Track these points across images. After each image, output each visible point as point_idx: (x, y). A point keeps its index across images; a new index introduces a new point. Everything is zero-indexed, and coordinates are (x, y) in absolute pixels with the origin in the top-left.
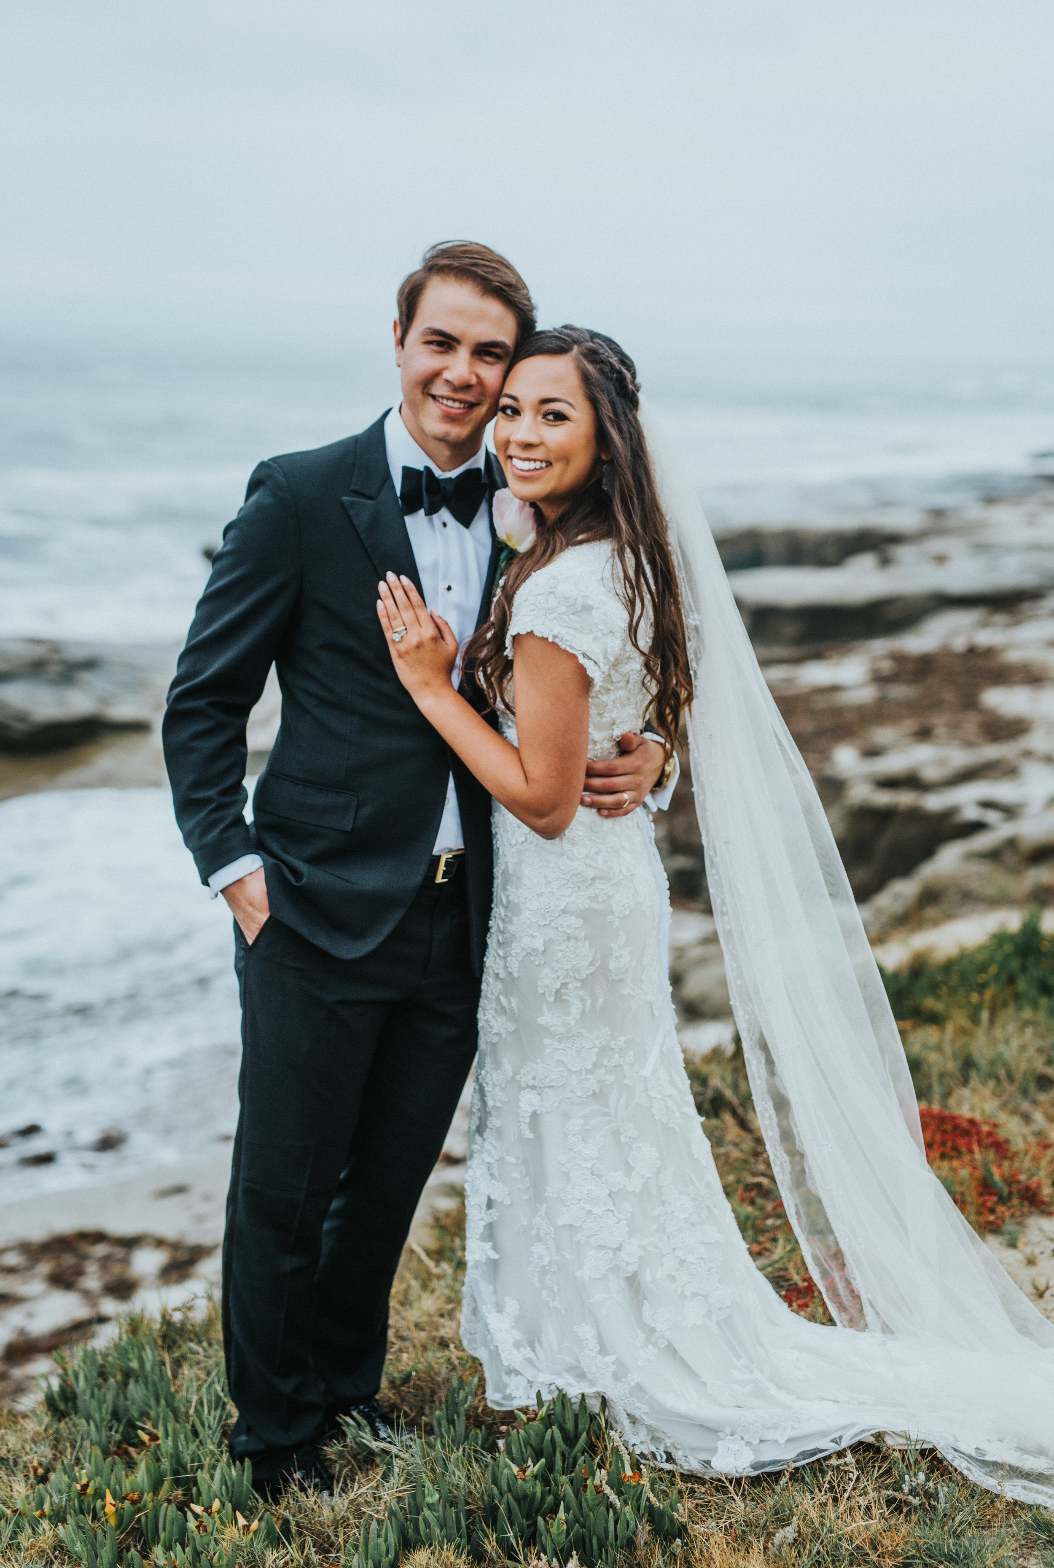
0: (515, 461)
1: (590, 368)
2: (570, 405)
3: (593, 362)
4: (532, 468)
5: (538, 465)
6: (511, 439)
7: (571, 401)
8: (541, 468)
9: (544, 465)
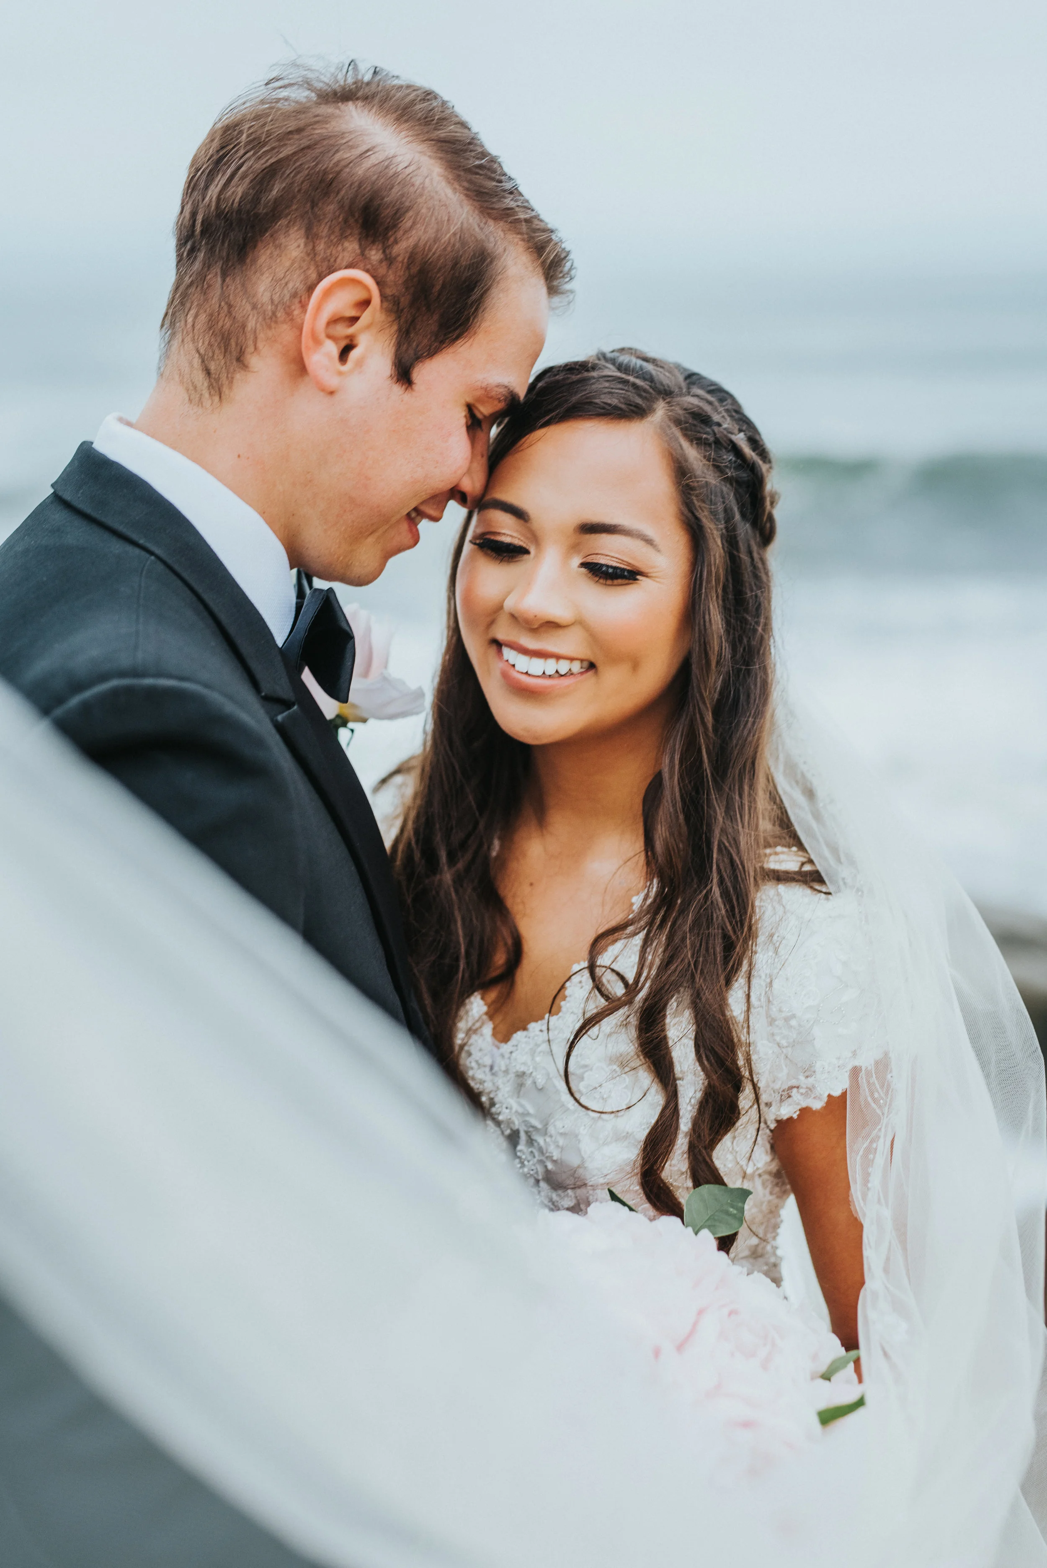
0: (509, 654)
1: (693, 454)
2: (649, 542)
3: (698, 441)
4: (550, 671)
5: (564, 667)
6: (509, 604)
7: (650, 531)
8: (570, 673)
9: (576, 667)
